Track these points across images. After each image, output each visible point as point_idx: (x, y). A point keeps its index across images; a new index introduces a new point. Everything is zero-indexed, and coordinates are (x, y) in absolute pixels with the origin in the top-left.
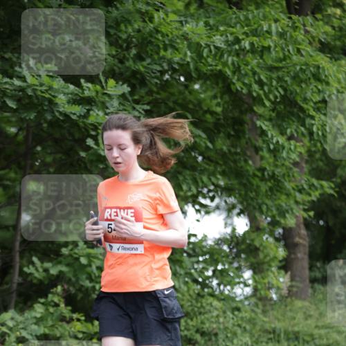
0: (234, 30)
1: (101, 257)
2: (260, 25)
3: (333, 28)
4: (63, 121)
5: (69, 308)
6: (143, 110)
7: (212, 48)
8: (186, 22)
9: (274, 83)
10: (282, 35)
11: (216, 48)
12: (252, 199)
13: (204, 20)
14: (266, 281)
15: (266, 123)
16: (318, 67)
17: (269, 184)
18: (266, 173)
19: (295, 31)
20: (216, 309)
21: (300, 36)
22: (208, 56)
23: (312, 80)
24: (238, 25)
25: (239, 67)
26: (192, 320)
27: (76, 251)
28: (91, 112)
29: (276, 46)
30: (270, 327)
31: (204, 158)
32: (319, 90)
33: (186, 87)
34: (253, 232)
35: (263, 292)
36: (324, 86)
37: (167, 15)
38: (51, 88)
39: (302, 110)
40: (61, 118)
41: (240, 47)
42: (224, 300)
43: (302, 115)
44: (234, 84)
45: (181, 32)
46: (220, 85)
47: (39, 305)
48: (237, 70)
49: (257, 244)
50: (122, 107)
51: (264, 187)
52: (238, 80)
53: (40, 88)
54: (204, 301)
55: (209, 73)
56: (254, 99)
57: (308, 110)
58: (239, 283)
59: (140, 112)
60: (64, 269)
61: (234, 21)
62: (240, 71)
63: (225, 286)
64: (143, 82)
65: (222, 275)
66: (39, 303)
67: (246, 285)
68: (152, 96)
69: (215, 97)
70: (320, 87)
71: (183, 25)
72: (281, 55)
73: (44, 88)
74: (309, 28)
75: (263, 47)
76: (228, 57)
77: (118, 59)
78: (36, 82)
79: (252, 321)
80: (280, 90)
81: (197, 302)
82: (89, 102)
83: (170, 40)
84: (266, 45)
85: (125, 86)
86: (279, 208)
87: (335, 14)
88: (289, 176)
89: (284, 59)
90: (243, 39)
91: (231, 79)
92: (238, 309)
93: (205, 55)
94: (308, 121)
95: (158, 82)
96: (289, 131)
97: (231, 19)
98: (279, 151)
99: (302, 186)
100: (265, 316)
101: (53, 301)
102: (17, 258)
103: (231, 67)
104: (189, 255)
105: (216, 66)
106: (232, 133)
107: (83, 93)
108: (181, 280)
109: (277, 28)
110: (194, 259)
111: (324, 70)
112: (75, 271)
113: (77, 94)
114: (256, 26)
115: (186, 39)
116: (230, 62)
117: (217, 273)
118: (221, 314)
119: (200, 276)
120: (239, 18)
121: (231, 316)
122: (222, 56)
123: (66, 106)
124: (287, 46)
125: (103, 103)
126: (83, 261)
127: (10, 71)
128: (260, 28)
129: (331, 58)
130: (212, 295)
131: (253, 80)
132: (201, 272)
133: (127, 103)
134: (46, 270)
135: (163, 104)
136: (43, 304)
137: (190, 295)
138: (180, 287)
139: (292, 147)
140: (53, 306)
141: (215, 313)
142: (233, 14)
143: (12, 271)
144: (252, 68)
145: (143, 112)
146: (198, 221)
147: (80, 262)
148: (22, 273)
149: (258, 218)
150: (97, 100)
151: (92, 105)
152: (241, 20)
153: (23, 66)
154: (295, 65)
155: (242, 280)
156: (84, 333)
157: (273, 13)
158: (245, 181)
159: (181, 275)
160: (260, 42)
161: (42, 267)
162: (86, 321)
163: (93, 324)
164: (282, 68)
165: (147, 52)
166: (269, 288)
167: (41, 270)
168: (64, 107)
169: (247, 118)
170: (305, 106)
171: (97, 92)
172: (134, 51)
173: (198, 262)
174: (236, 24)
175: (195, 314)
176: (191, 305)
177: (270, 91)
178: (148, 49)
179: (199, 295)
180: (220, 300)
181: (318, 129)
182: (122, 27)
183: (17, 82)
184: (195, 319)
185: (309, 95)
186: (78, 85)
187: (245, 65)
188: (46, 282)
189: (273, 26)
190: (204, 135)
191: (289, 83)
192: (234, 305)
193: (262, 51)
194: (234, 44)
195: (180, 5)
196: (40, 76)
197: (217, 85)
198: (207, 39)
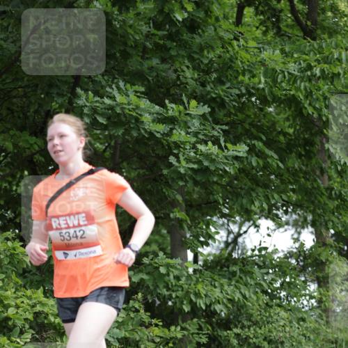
0: (307, 57)
1: (179, 267)
2: (332, 53)
4: (147, 139)
5: (149, 314)
6: (222, 130)
7: (286, 74)
8: (264, 49)
11: (289, 73)
12: (319, 215)
13: (280, 47)
17: (336, 203)
18: (333, 192)
20: (283, 319)
22: (282, 82)
24: (312, 53)
25: (311, 92)
26: (260, 328)
27: (156, 261)
28: (174, 131)
29: (345, 73)
30: (333, 337)
31: (276, 177)
33: (261, 110)
34: (320, 247)
35: (327, 304)
37: (246, 42)
38: (138, 107)
40: (146, 136)
41: (312, 73)
42: (290, 310)
44: (306, 108)
45: (259, 59)
46: (293, 109)
48: (309, 94)
49: (323, 258)
50: (202, 127)
51: (332, 205)
52: (310, 104)
53: (127, 107)
54: (272, 310)
55: (283, 97)
56: (324, 122)
58: (305, 295)
59: (219, 132)
60: (145, 277)
61: (308, 48)
62: (312, 96)
63: (292, 297)
64: (222, 104)
65: (289, 287)
67: (312, 297)
68: (230, 117)
71: (261, 52)
73: (131, 107)
75: (333, 74)
76: (300, 84)
77: (200, 82)
78: (125, 101)
79: (316, 332)
81: (265, 311)
82: (172, 121)
83: (248, 66)
84: (336, 72)
85: (206, 106)
86: (344, 225)
90: (315, 66)
91: (303, 104)
92: (304, 320)
93: (279, 81)
95: (236, 104)
97: (305, 47)
100: (328, 327)
101: (133, 307)
103: (304, 92)
104: (260, 267)
105: (290, 90)
106: (303, 153)
107: (167, 113)
108: (251, 290)
110: (264, 271)
112: (155, 279)
113: (161, 114)
114: (327, 53)
115: (264, 65)
116: (302, 88)
117: (285, 284)
118: (288, 324)
119: (269, 288)
120: (313, 46)
121: (297, 326)
122: (295, 81)
123: (151, 125)
125: (186, 123)
126: (163, 270)
127: (101, 91)
128: (331, 56)
130: (279, 306)
131: (323, 104)
132: (271, 284)
133: (207, 124)
135: (240, 126)
137: (259, 305)
138: (250, 297)
140: (134, 312)
141: (282, 323)
142: (307, 44)
144: (324, 94)
145: (221, 132)
146: (269, 235)
147: (159, 271)
149: (324, 234)
150: (180, 119)
151: (175, 124)
152: (314, 48)
153: (114, 86)
155: (307, 292)
156: (161, 337)
157: (344, 42)
158: (313, 199)
159: (251, 285)
160: (331, 69)
162: (163, 326)
163: (169, 330)
165: (227, 77)
168: (149, 125)
171: (180, 112)
172: (215, 75)
173: (268, 273)
174: (310, 51)
175: (263, 323)
176: (260, 315)
178: (228, 74)
179: (267, 304)
180: (287, 310)
182: (206, 52)
183: (107, 101)
184: (263, 328)
186: (163, 105)
187: (316, 90)
189: (344, 54)
190: (276, 156)
192: (300, 316)
193: (332, 77)
194: (306, 71)
195: (258, 33)
196: (128, 96)
197: (290, 108)
198: (282, 65)
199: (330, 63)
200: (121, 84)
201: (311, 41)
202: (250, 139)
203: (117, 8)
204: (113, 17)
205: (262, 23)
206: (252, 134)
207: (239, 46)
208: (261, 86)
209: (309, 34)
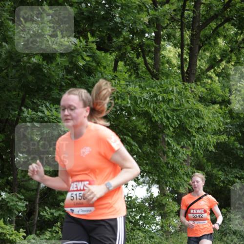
0: (154, 90)
2: (168, 87)
3: (207, 89)
7: (142, 99)
8: (130, 85)
9: (175, 118)
10: (179, 93)
11: (144, 99)
12: (162, 178)
13: (139, 84)
14: (168, 222)
15: (170, 139)
16: (198, 110)
17: (171, 171)
18: (169, 165)
19: (186, 91)
20: (141, 237)
21: (189, 94)
22: (140, 103)
23: (195, 117)
24: (156, 88)
25: (156, 109)
29: (176, 99)
32: (198, 122)
33: (129, 118)
34: (162, 196)
35: (166, 228)
36: (201, 120)
37: (119, 81)
38: (57, 117)
39: (189, 132)
41: (157, 99)
42: (145, 232)
43: (189, 135)
44: (154, 117)
45: (126, 91)
46: (146, 118)
47: (48, 232)
48: (155, 110)
49: (164, 203)
51: (169, 172)
52: (156, 115)
53: (51, 117)
54: (135, 232)
55: (140, 112)
56: (164, 126)
57: (192, 132)
58: (154, 223)
60: (62, 213)
61: (154, 85)
62: (157, 111)
63: (146, 225)
65: (145, 219)
66: (48, 231)
67: (157, 224)
69: (143, 124)
70: (199, 120)
71: (127, 86)
72: (179, 103)
73: (53, 117)
74: (193, 89)
75: (169, 99)
76: (151, 104)
78: (50, 114)
80: (178, 122)
81: (131, 233)
83: (121, 94)
84: (171, 98)
86: (176, 183)
87: (208, 82)
88: (181, 167)
89: (180, 105)
90: (159, 95)
91: (152, 115)
92: (153, 237)
93: (138, 103)
94: (192, 138)
95: (114, 116)
96: (182, 143)
97: (153, 84)
98: (177, 154)
99: (188, 172)
100: (167, 241)
101: (55, 230)
102: (37, 207)
103: (153, 109)
104: (128, 208)
105: (144, 108)
106: (152, 143)
109: (177, 90)
110: (130, 210)
111: (201, 112)
114: (165, 88)
115: (129, 94)
116: (152, 107)
117: (142, 217)
118: (144, 239)
119: (133, 219)
121: (149, 241)
122: (148, 103)
124: (182, 99)
127: (37, 108)
128: (167, 89)
129: (205, 105)
130: (139, 229)
131: (163, 116)
132: (134, 217)
134: (52, 214)
136: (50, 231)
137: (127, 229)
139: (184, 152)
140: (55, 233)
141: (140, 239)
142: (154, 82)
143: (34, 213)
144: (163, 110)
146: (133, 190)
148: (39, 215)
149: (165, 188)
152: (158, 84)
153: (43, 106)
154: (186, 109)
155: (155, 222)
157: (175, 81)
158: (158, 169)
160: (167, 96)
161: (50, 212)
164: (179, 110)
166: (169, 226)
167: (49, 214)
169: (160, 136)
170: (191, 130)
173: (132, 212)
174: (155, 86)
175: (130, 239)
177: (173, 122)
179: (132, 229)
180: (143, 232)
181: (197, 143)
183: (40, 114)
184: (129, 242)
185: (193, 124)
187: (159, 108)
188: (52, 220)
189: (175, 88)
190: (137, 145)
191: (183, 118)
192: (151, 235)
193: (168, 101)
194: (154, 97)
195: (126, 76)
196: (52, 111)
197: (144, 118)
198: (140, 94)
199: (167, 93)
200: (48, 104)
201: (156, 81)
202: (123, 135)
203: (46, 62)
204: (43, 67)
205: (129, 70)
206: (123, 132)
207: (115, 83)
208: (129, 105)
209: (155, 76)
